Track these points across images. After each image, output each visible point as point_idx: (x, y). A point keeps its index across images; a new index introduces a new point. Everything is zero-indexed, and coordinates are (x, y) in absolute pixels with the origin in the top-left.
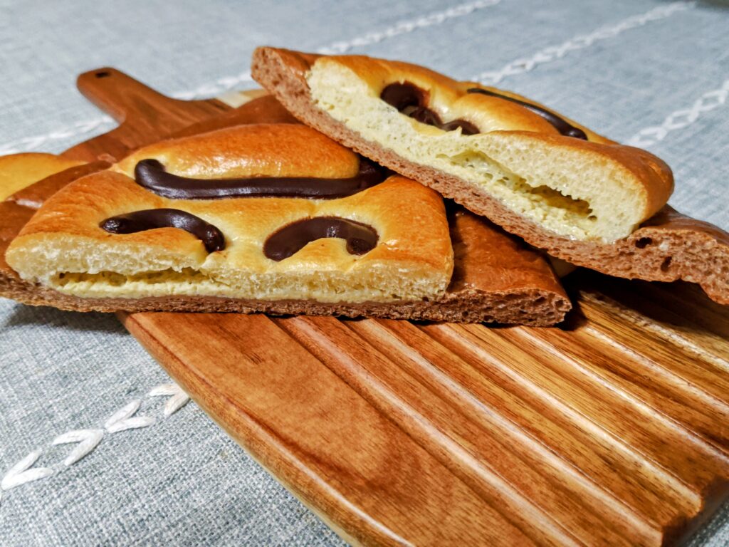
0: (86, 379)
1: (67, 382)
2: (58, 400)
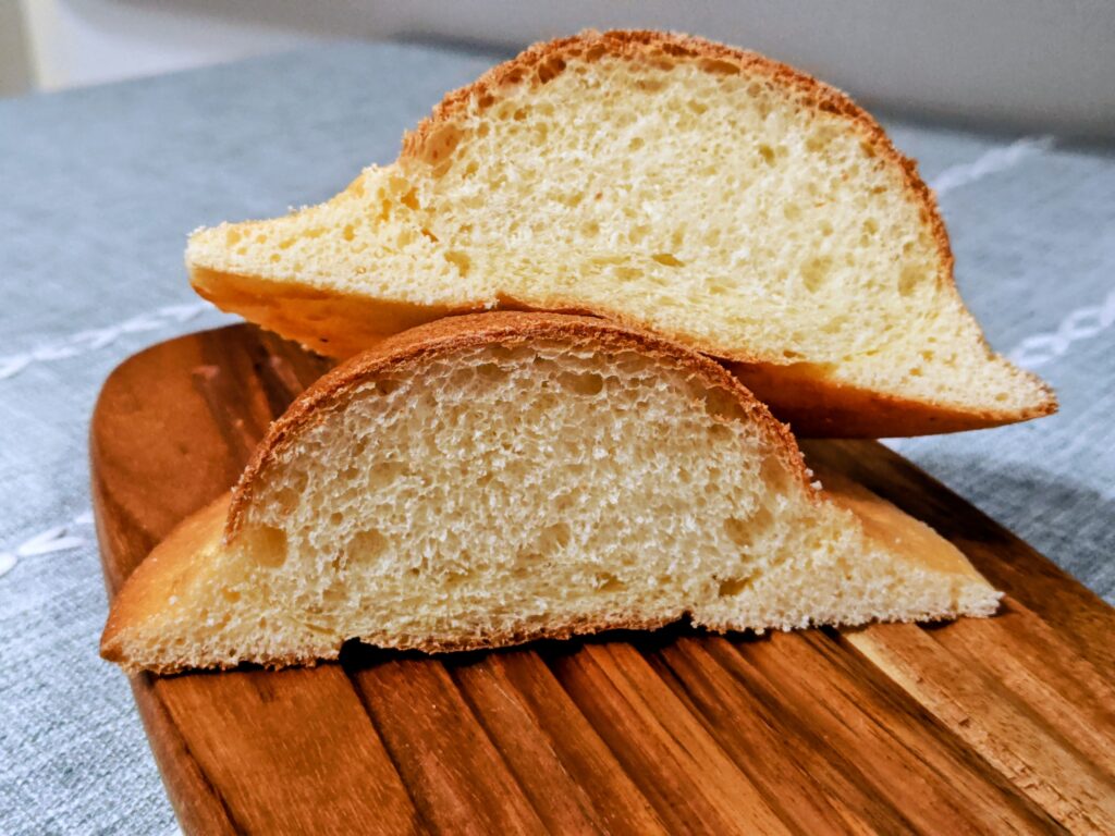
1: (75, 779)
2: (64, 808)
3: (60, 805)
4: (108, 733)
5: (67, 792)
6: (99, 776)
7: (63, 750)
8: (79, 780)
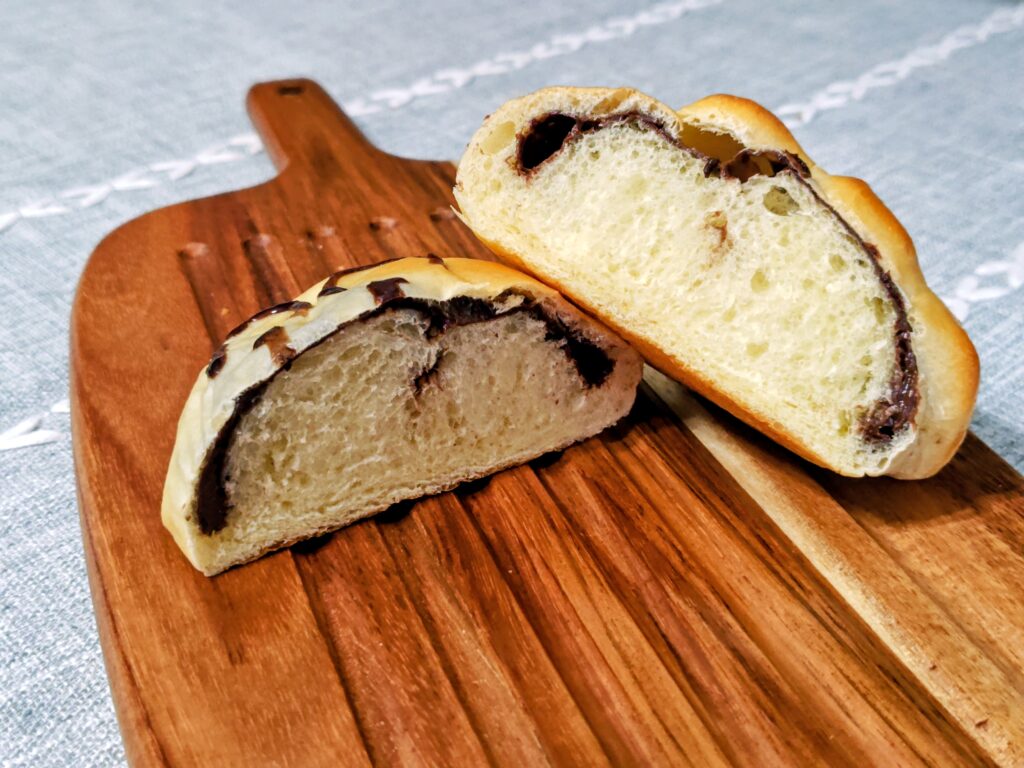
1: (34, 722)
3: (17, 756)
4: (71, 668)
5: (25, 738)
6: (60, 720)
7: (23, 688)
8: (38, 724)
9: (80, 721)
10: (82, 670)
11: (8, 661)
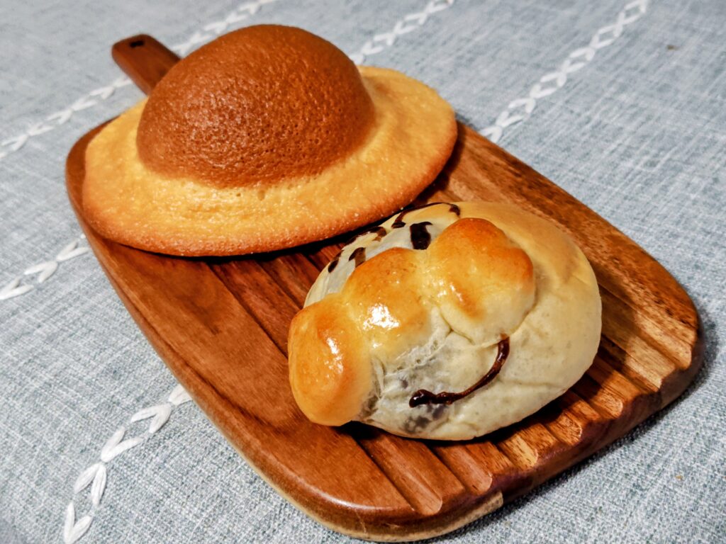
0: (133, 370)
1: (118, 375)
2: (117, 390)
3: (115, 389)
4: (127, 351)
5: (117, 382)
6: (130, 372)
7: (109, 362)
8: (121, 375)
9: (138, 371)
10: (133, 350)
11: (98, 352)
